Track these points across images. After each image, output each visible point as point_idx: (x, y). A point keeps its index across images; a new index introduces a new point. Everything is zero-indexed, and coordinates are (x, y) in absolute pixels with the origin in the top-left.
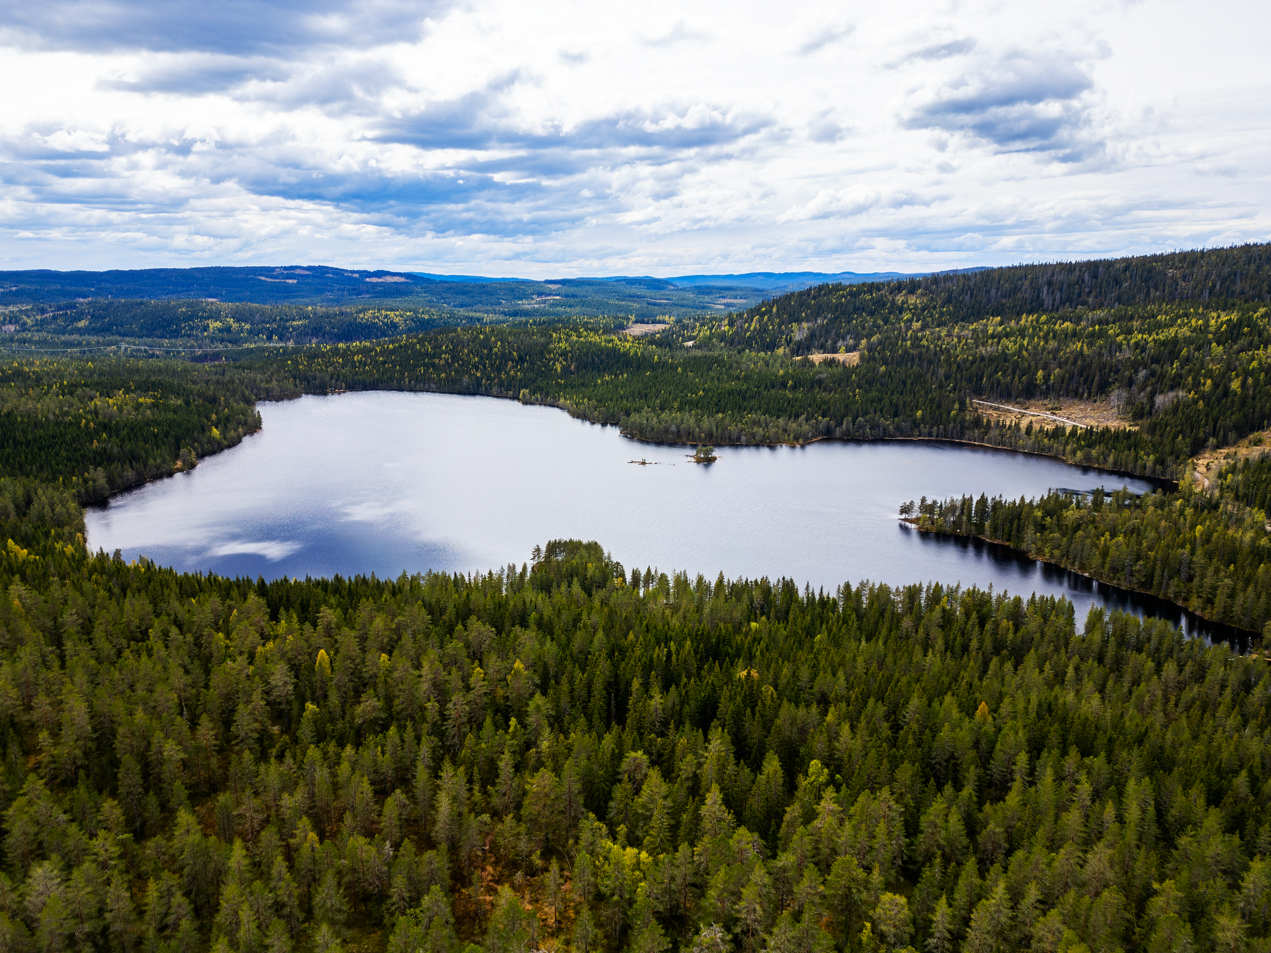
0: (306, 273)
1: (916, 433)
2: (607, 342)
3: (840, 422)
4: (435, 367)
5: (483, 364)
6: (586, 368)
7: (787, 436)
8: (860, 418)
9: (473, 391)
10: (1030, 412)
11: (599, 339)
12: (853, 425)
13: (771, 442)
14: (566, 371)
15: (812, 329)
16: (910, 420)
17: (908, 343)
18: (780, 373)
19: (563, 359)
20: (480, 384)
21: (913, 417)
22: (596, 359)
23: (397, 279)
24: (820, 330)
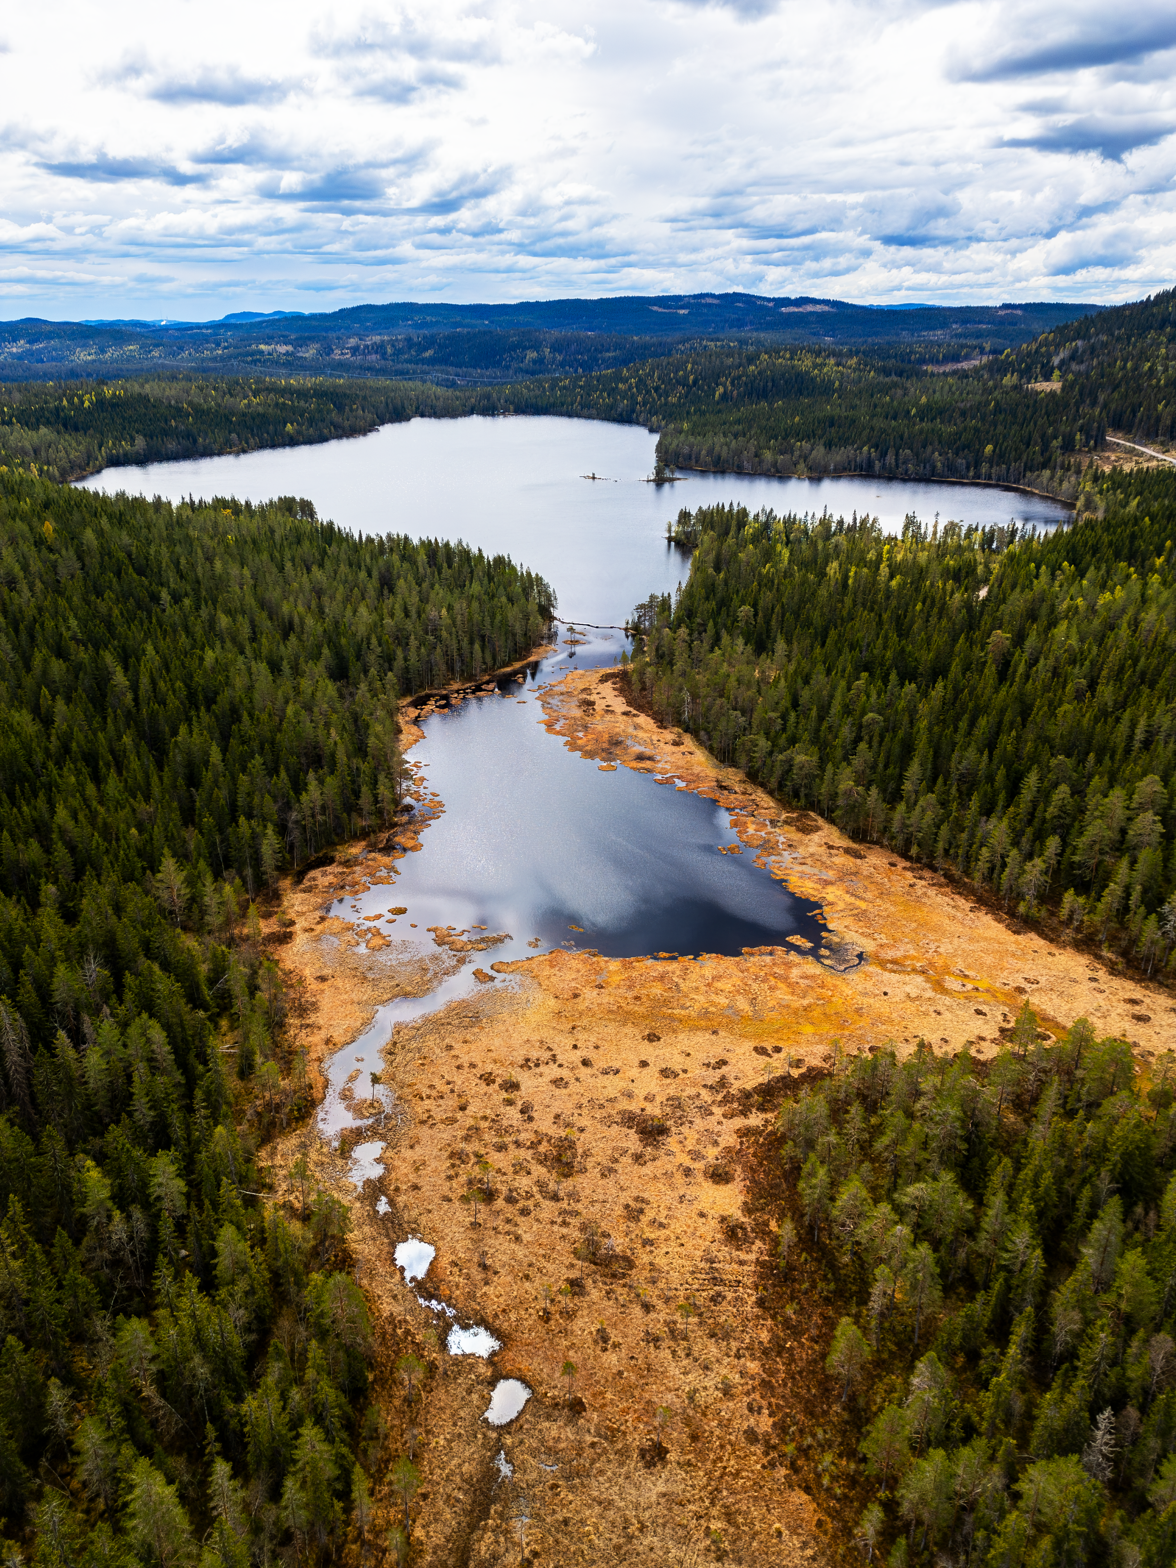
0: (716, 302)
1: (971, 474)
2: (815, 366)
3: (883, 455)
4: (612, 392)
5: (657, 389)
6: (750, 395)
7: (802, 466)
8: (908, 451)
9: (625, 418)
10: (1161, 456)
11: (805, 363)
12: (897, 460)
13: (778, 471)
14: (724, 397)
15: (1076, 350)
16: (971, 457)
17: (1129, 365)
18: (924, 400)
19: (732, 383)
20: (633, 411)
21: (979, 453)
22: (770, 384)
23: (819, 308)
24: (1084, 352)
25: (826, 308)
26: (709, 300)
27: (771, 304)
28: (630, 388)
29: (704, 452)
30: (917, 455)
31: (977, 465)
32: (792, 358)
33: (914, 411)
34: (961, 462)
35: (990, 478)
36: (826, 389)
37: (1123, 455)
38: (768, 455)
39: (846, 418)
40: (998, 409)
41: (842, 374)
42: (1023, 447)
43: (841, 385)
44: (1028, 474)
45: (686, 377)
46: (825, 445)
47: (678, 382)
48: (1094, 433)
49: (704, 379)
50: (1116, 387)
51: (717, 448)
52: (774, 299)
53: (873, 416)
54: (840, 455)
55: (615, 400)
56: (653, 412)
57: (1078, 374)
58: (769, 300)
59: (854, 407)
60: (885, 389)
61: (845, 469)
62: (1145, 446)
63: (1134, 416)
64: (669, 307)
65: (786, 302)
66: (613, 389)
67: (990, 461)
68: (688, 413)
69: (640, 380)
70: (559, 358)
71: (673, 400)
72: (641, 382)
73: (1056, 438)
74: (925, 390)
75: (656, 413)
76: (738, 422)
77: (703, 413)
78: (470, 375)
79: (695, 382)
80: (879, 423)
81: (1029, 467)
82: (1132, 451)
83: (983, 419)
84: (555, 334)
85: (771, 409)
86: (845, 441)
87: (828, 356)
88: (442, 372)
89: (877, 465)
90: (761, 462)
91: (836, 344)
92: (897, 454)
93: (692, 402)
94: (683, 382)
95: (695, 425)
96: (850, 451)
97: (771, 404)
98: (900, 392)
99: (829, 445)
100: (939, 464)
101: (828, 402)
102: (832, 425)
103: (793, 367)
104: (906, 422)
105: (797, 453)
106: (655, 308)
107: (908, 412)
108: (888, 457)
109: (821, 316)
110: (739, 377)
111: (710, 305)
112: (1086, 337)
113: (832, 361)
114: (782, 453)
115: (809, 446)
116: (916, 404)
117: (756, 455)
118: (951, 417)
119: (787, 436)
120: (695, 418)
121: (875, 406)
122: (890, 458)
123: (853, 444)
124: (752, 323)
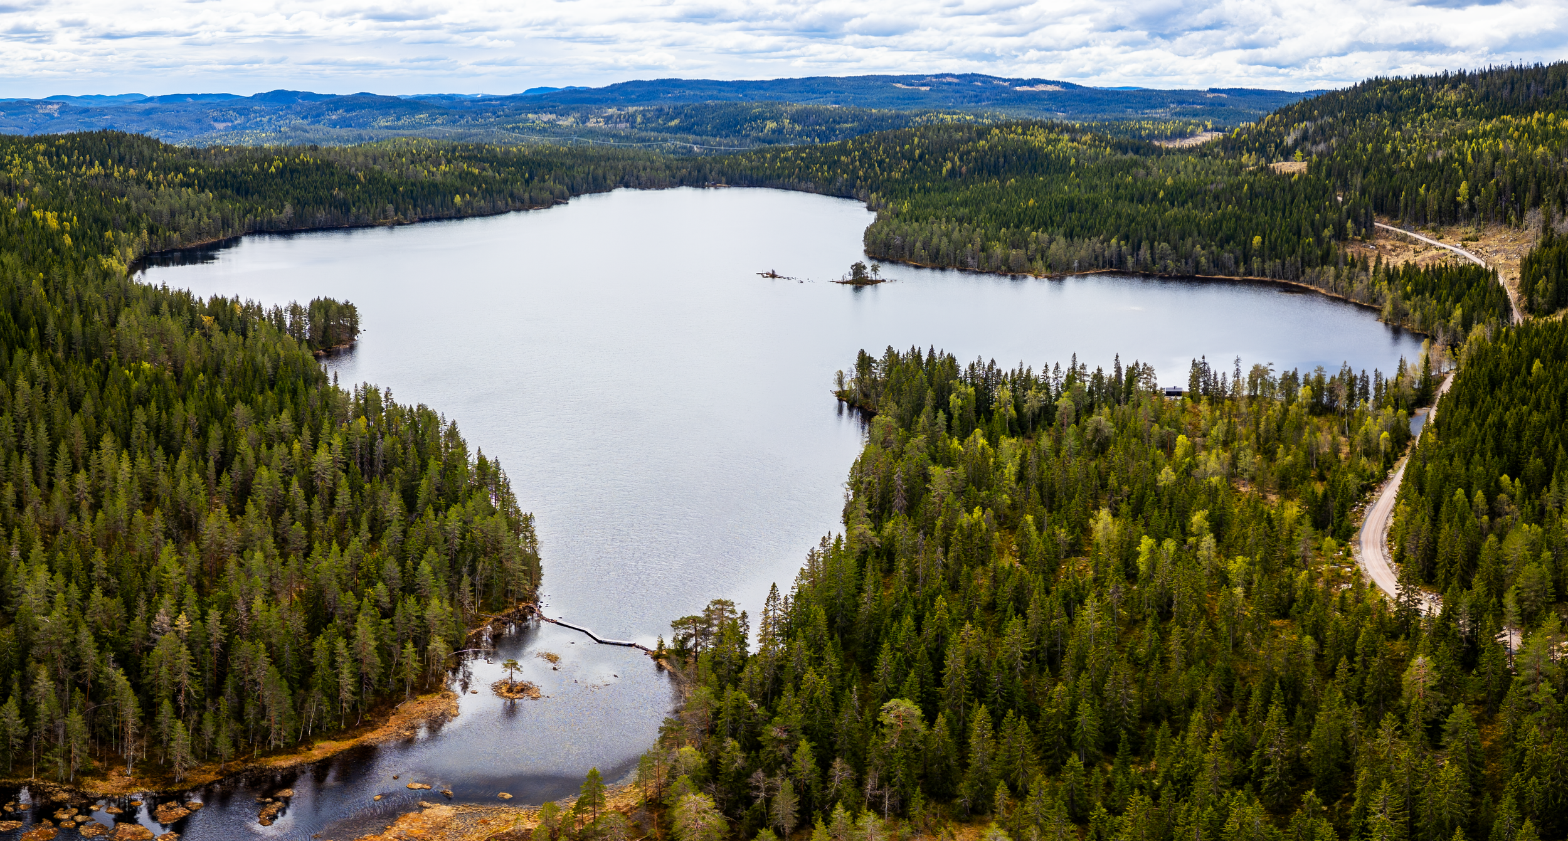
0: (955, 81)
1: (1242, 270)
2: (1049, 142)
3: (1136, 248)
4: (833, 165)
5: (880, 163)
6: (980, 171)
7: (1039, 264)
8: (1164, 244)
9: (845, 193)
10: (1438, 244)
11: (1039, 138)
12: (1152, 254)
13: (1010, 270)
14: (953, 173)
15: (1306, 130)
16: (1239, 250)
17: (1369, 147)
18: (1169, 181)
19: (961, 159)
20: (853, 186)
21: (1246, 244)
22: (1002, 160)
23: (1050, 88)
24: (1315, 132)
25: (1057, 88)
26: (949, 79)
27: (1007, 84)
28: (853, 161)
29: (918, 244)
30: (1175, 248)
31: (1247, 259)
32: (1024, 133)
33: (1161, 194)
34: (1227, 256)
35: (1263, 274)
36: (1061, 166)
37: (1398, 244)
38: (998, 249)
39: (1087, 201)
40: (1253, 194)
41: (1078, 150)
42: (1295, 238)
43: (1077, 162)
44: (1308, 270)
45: (912, 151)
46: (1065, 236)
47: (904, 157)
48: (1362, 220)
49: (931, 154)
50: (1366, 171)
51: (935, 240)
52: (1009, 80)
53: (1117, 199)
54: (1085, 248)
55: (835, 173)
56: (874, 188)
57: (1320, 155)
58: (1005, 80)
59: (1094, 188)
60: (1127, 168)
61: (1091, 266)
62: (1416, 232)
63: (1398, 200)
64: (911, 85)
65: (1021, 82)
66: (835, 162)
67: (1261, 254)
68: (911, 190)
69: (864, 153)
70: (798, 128)
71: (896, 175)
72: (865, 154)
73: (1325, 226)
74: (1168, 169)
75: (877, 191)
76: (964, 203)
77: (927, 191)
78: (709, 144)
79: (921, 156)
80: (1126, 208)
81: (1307, 262)
82: (1404, 239)
83: (1239, 202)
84: (798, 106)
85: (1003, 188)
86: (1088, 230)
87: (1062, 132)
88: (682, 140)
89: (1130, 261)
90: (988, 258)
91: (1068, 119)
92: (1152, 247)
93: (917, 178)
94: (908, 156)
95: (915, 206)
96: (1095, 243)
97: (1003, 182)
98: (1142, 172)
99: (1070, 235)
100: (1203, 259)
101: (1065, 180)
102: (1072, 209)
103: (1026, 142)
104: (1155, 207)
105: (1033, 246)
106: (899, 85)
107: (1155, 194)
108: (1142, 252)
109: (1052, 96)
110: (969, 152)
111: (950, 84)
112: (1311, 119)
113: (1066, 137)
114: (1015, 246)
115: (1046, 236)
116: (1162, 186)
117: (983, 249)
118: (1204, 200)
119: (1020, 222)
120: (918, 196)
121: (1118, 187)
122: (1145, 252)
123: (1098, 234)
124: (988, 99)
